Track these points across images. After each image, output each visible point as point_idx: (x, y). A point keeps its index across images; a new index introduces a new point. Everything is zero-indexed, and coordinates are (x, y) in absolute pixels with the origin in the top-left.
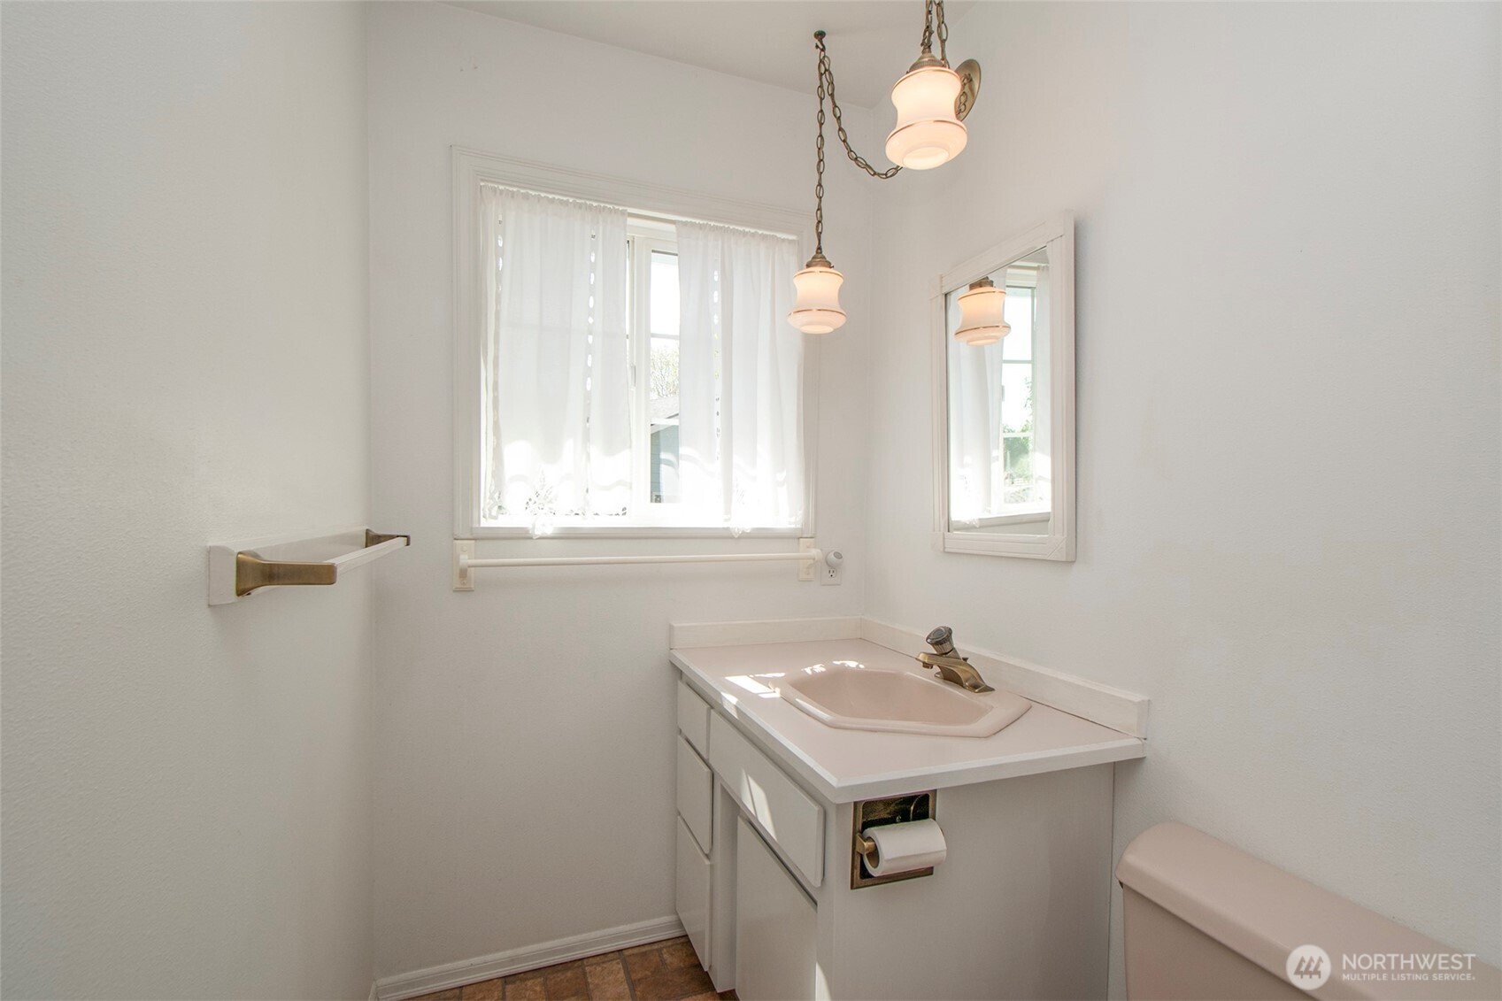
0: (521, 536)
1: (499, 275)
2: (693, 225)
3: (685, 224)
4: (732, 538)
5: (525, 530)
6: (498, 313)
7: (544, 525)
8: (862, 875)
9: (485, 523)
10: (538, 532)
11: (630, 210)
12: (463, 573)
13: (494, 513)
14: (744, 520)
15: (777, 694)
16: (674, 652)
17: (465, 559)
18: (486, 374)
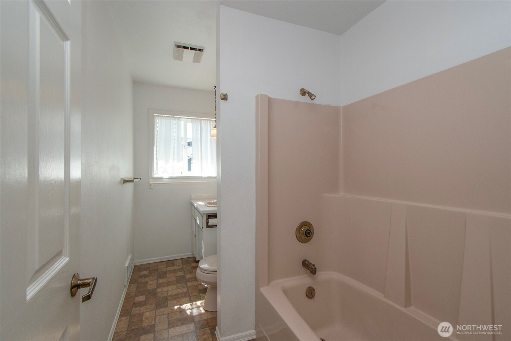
0: (161, 178)
1: (157, 130)
2: (194, 119)
3: (193, 119)
4: (203, 178)
5: (162, 177)
6: (157, 138)
7: (166, 176)
8: (208, 226)
9: (155, 176)
10: (164, 177)
11: (182, 117)
12: (151, 185)
13: (156, 174)
14: (205, 175)
15: (204, 204)
16: (192, 201)
17: (151, 182)
18: (155, 148)
